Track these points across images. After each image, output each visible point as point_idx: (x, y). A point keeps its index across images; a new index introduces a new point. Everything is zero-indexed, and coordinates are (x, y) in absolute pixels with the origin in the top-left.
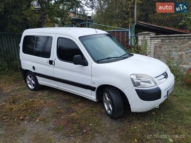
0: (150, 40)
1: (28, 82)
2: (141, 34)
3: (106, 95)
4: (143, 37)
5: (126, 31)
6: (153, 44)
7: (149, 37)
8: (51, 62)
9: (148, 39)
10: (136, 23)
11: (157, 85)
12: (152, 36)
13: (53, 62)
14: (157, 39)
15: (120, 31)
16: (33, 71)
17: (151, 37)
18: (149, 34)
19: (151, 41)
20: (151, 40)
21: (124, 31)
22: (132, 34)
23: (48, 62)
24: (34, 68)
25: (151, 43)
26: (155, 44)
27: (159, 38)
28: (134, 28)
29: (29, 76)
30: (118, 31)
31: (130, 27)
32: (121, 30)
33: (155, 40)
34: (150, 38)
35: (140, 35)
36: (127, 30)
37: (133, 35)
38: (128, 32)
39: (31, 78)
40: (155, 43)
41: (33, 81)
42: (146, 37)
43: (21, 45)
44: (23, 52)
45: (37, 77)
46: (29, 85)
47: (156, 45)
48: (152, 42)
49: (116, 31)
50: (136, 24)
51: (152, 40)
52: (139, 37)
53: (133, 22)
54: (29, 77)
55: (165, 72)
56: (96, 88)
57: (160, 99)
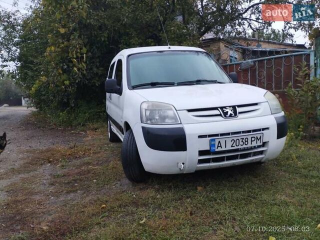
5: (304, 54)
11: (181, 124)
15: (292, 56)
21: (301, 55)
22: (317, 59)
30: (288, 56)
36: (307, 51)
45: (110, 121)
55: (234, 107)
56: (123, 129)
57: (184, 151)
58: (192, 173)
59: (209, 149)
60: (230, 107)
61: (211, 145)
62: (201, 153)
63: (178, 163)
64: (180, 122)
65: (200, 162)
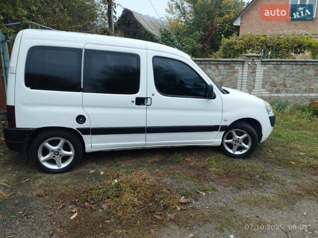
23: (133, 102)
39: (54, 145)
41: (63, 151)
44: (28, 86)
54: (47, 144)
56: (227, 126)
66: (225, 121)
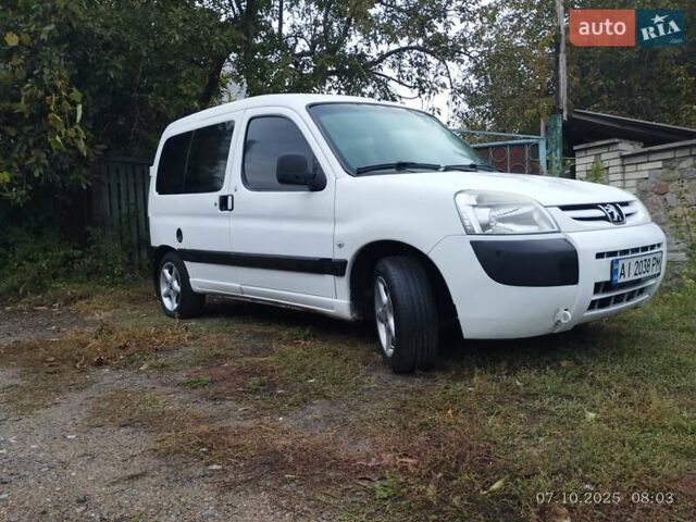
0: (619, 169)
1: (164, 290)
2: (586, 149)
3: (382, 287)
4: (592, 159)
5: (528, 144)
6: (633, 183)
7: (616, 154)
8: (224, 203)
9: (612, 163)
10: (565, 113)
11: (559, 232)
12: (624, 153)
13: (230, 198)
14: (649, 162)
15: (505, 146)
16: (176, 245)
17: (623, 157)
18: (616, 143)
19: (623, 173)
20: (623, 166)
21: (524, 144)
22: (551, 153)
23: (216, 204)
24: (179, 233)
25: (623, 180)
26: (639, 180)
27: (652, 158)
28: (559, 131)
29: (167, 268)
30: (498, 146)
31: (547, 128)
32: (510, 142)
33: (640, 167)
34: (618, 162)
35: (583, 154)
36: (533, 139)
37: (557, 156)
38: (537, 145)
39: (171, 274)
40: (639, 175)
41: (175, 284)
42: (604, 157)
43: (154, 170)
44: (157, 190)
45: (187, 264)
46: (166, 301)
47: (644, 185)
48: (627, 176)
49: (493, 147)
50: (565, 118)
51: (628, 169)
52: (578, 162)
53: (556, 111)
54: (166, 271)
55: (616, 206)
56: (345, 262)
57: (572, 284)
58: (568, 331)
59: (608, 279)
60: (611, 204)
61: (613, 272)
62: (598, 287)
63: (558, 310)
64: (556, 229)
65: (592, 305)
66: (340, 246)
